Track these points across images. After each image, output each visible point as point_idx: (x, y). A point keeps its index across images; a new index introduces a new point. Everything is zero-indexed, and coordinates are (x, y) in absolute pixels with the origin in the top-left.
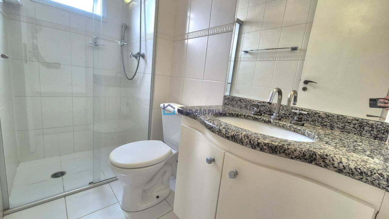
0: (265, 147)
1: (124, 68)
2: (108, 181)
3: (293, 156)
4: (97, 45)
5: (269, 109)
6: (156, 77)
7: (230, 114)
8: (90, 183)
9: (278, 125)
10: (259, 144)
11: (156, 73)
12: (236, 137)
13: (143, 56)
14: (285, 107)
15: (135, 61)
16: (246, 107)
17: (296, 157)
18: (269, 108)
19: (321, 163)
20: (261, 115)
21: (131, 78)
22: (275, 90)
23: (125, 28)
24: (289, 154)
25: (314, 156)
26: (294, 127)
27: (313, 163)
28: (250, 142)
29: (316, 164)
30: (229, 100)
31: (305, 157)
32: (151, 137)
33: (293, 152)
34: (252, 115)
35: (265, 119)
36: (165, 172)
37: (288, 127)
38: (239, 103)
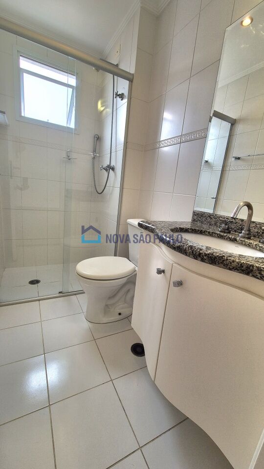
0: (205, 257)
1: (95, 182)
2: (76, 293)
3: (231, 267)
4: (70, 159)
5: (240, 227)
6: (125, 190)
7: (193, 230)
8: (60, 293)
9: (244, 243)
10: (200, 254)
11: (125, 186)
12: (181, 247)
13: (113, 169)
14: (259, 224)
15: (106, 173)
16: (215, 224)
17: (234, 267)
18: (240, 225)
19: (257, 274)
20: (229, 232)
21: (101, 192)
22: (242, 204)
23: (97, 139)
24: (227, 265)
25: (251, 268)
26: (260, 245)
27: (251, 274)
28: (193, 252)
29: (253, 276)
30: (198, 216)
31: (242, 269)
32: (118, 254)
33: (231, 263)
34: (219, 233)
35: (230, 236)
36: (129, 290)
37: (254, 246)
38: (209, 219)
